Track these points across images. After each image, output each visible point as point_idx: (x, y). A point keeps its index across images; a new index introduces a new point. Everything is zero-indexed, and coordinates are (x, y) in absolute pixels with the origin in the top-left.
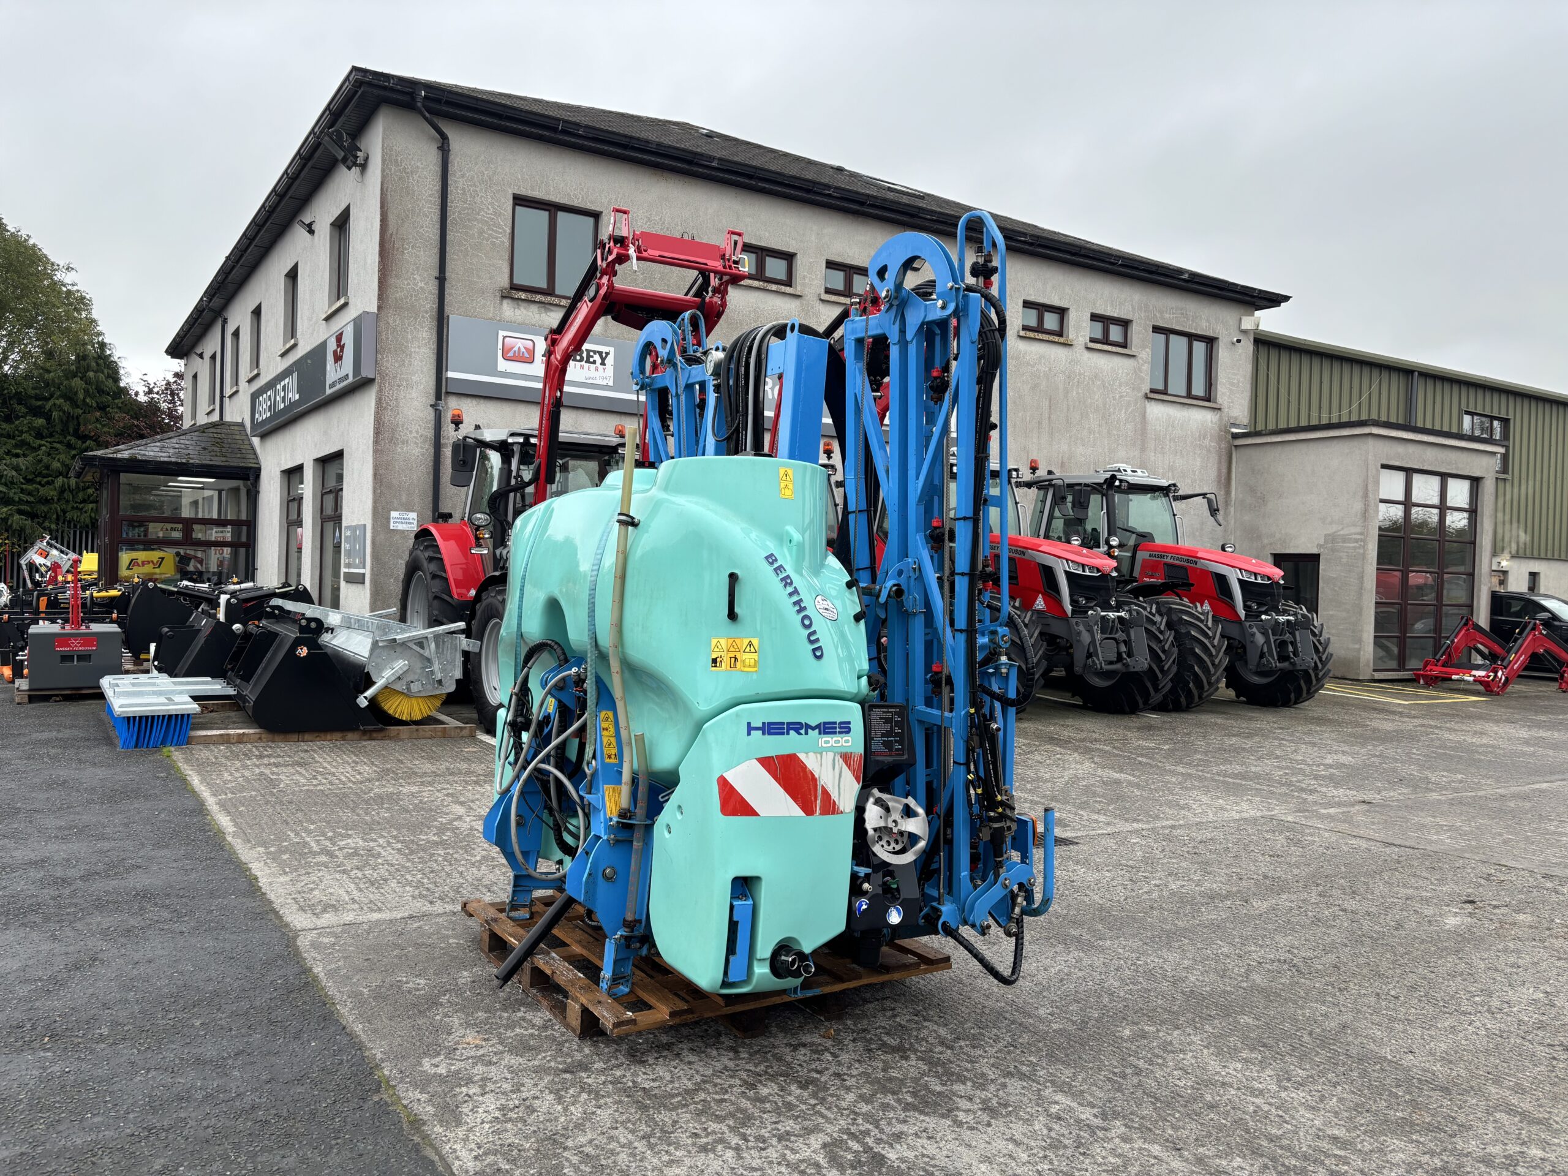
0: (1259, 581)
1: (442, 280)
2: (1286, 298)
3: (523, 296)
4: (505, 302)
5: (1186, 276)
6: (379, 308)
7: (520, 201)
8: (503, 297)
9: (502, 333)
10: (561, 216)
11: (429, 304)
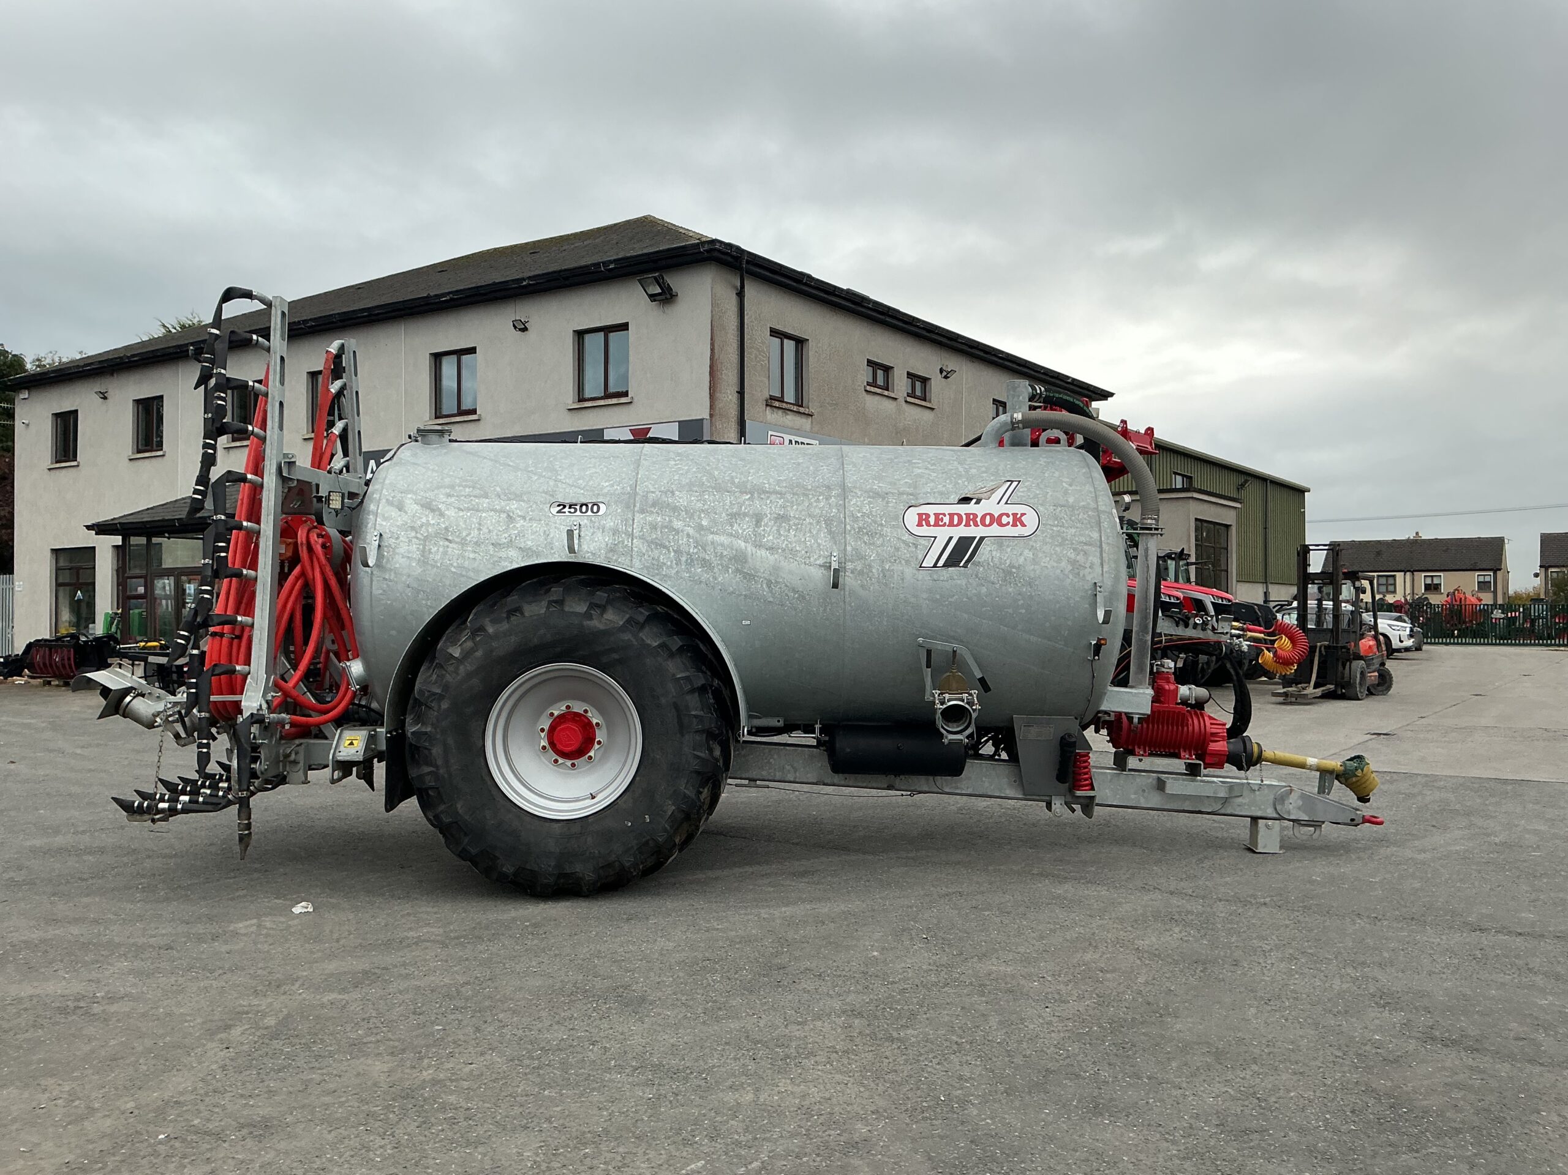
0: (1224, 603)
1: (741, 393)
2: (1111, 395)
3: (777, 404)
4: (768, 408)
5: (1070, 380)
6: (711, 415)
7: (774, 333)
8: (767, 405)
9: (770, 433)
10: (786, 341)
11: (733, 412)
